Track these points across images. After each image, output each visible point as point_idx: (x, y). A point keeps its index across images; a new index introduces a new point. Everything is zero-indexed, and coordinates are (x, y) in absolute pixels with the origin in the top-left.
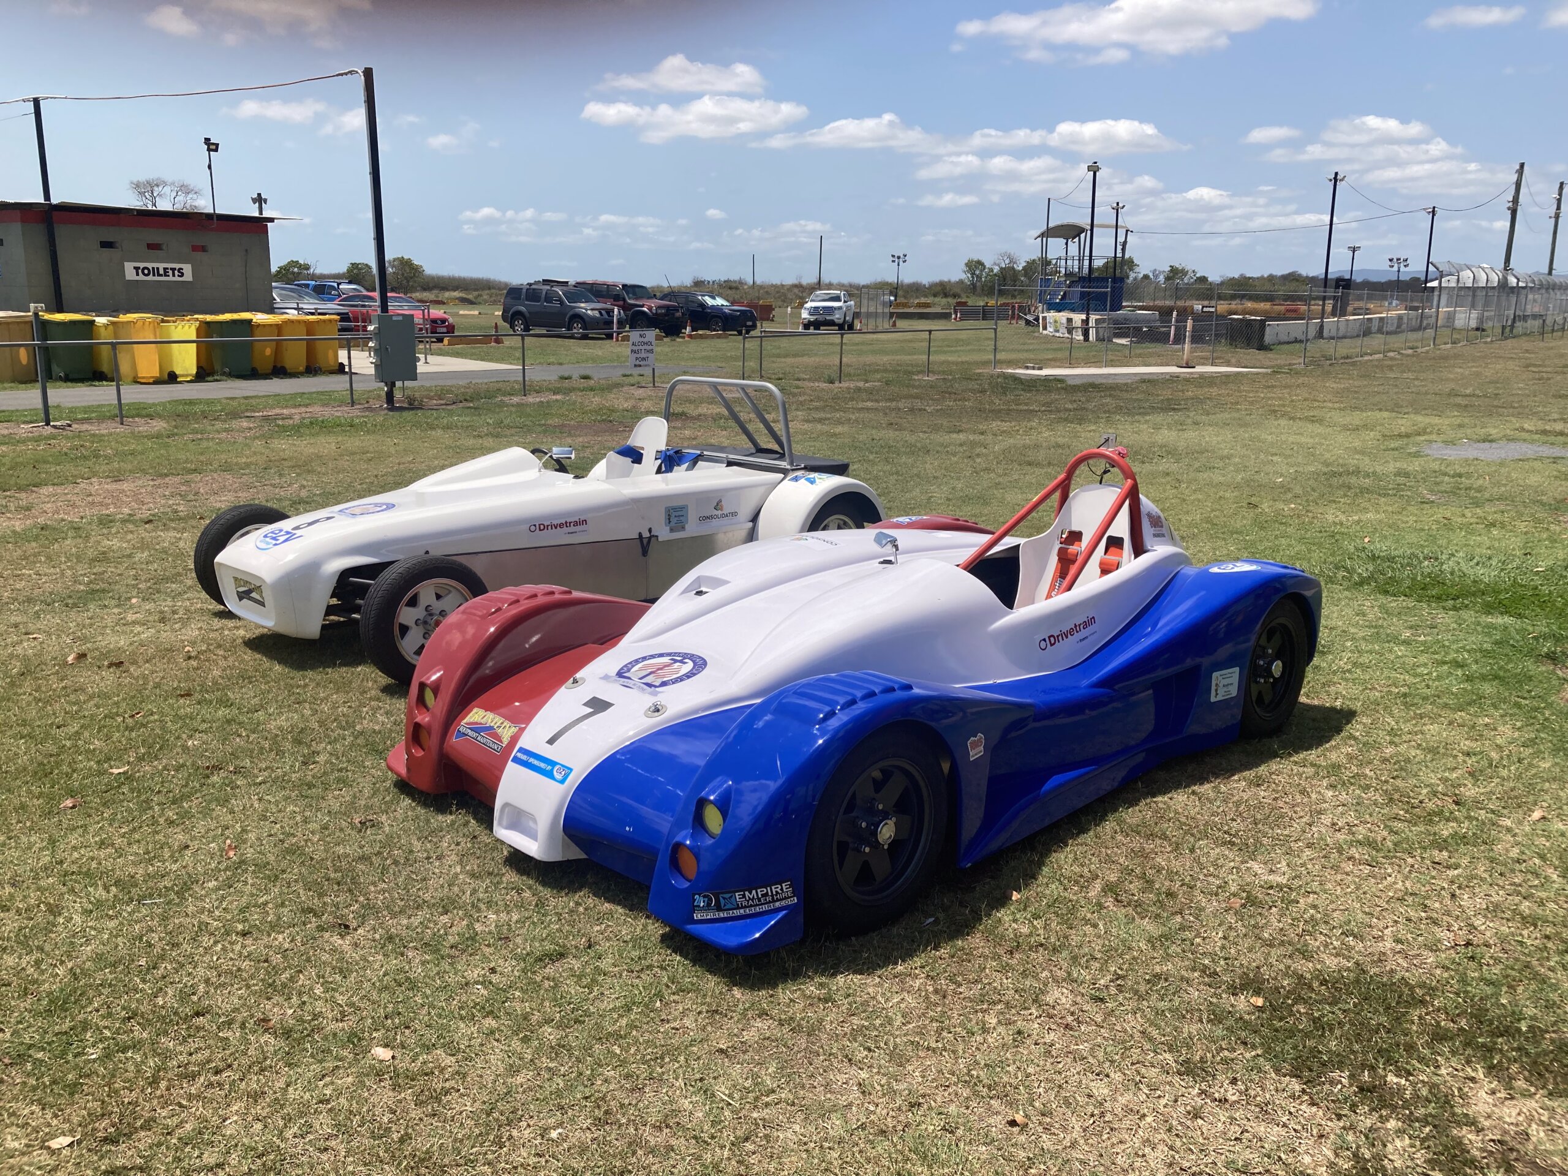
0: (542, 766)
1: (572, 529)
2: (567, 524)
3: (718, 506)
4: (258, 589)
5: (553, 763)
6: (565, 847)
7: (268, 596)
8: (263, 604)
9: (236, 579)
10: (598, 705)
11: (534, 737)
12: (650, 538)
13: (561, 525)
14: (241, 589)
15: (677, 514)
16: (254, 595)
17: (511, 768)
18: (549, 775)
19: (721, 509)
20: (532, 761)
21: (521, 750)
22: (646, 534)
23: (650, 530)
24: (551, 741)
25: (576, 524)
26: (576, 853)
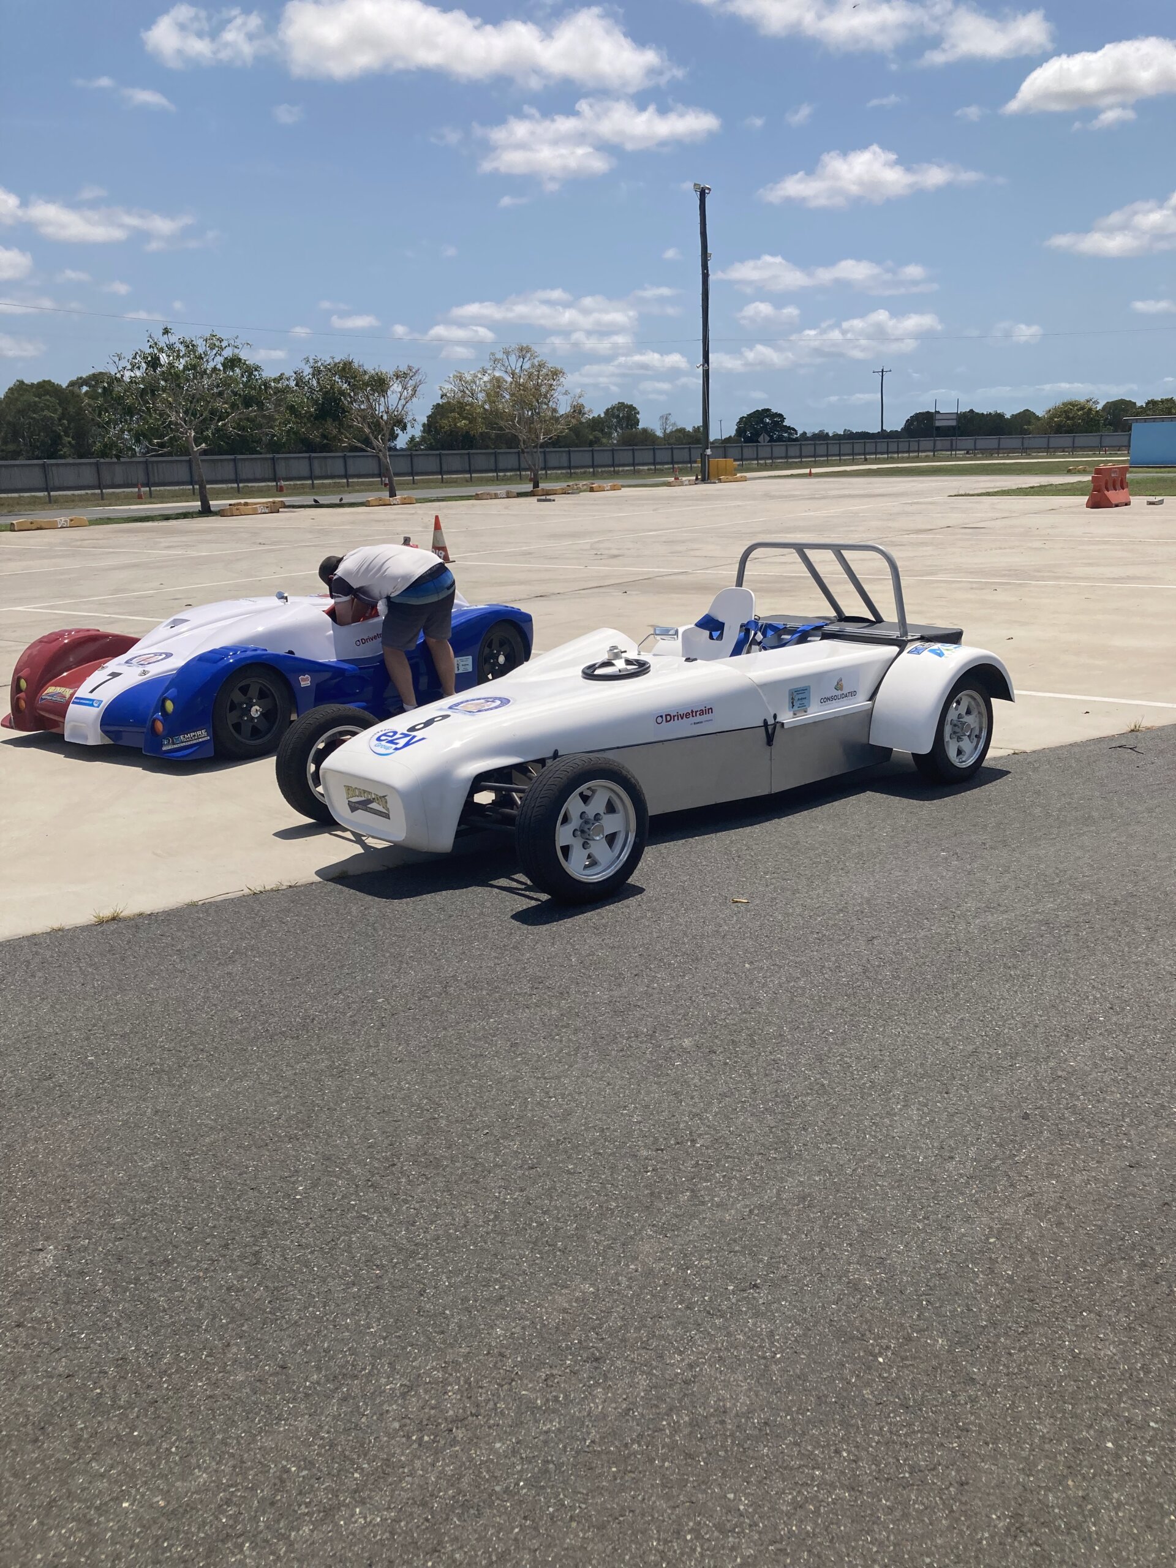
0: (90, 703)
1: (698, 718)
2: (692, 713)
3: (839, 687)
4: (382, 799)
5: (93, 700)
6: (102, 738)
7: (396, 807)
8: (387, 816)
9: (348, 788)
10: (114, 675)
11: (83, 691)
12: (776, 723)
13: (687, 715)
14: (354, 800)
15: (800, 696)
16: (374, 806)
17: (71, 706)
18: (92, 705)
19: (841, 689)
20: (81, 701)
21: (76, 698)
22: (771, 721)
23: (775, 716)
24: (91, 692)
25: (702, 712)
26: (108, 741)
